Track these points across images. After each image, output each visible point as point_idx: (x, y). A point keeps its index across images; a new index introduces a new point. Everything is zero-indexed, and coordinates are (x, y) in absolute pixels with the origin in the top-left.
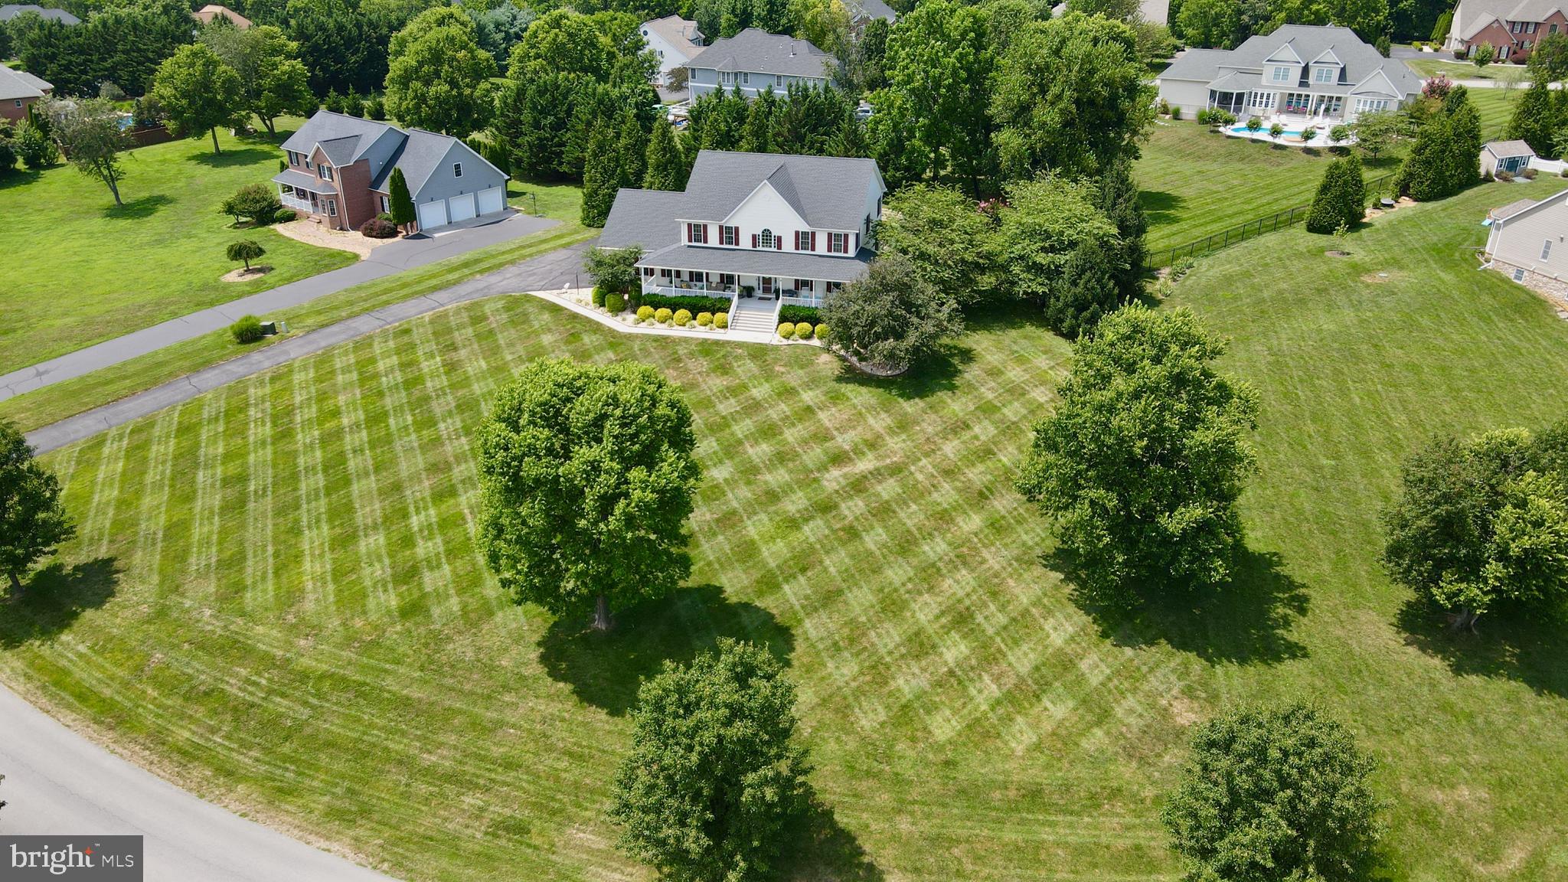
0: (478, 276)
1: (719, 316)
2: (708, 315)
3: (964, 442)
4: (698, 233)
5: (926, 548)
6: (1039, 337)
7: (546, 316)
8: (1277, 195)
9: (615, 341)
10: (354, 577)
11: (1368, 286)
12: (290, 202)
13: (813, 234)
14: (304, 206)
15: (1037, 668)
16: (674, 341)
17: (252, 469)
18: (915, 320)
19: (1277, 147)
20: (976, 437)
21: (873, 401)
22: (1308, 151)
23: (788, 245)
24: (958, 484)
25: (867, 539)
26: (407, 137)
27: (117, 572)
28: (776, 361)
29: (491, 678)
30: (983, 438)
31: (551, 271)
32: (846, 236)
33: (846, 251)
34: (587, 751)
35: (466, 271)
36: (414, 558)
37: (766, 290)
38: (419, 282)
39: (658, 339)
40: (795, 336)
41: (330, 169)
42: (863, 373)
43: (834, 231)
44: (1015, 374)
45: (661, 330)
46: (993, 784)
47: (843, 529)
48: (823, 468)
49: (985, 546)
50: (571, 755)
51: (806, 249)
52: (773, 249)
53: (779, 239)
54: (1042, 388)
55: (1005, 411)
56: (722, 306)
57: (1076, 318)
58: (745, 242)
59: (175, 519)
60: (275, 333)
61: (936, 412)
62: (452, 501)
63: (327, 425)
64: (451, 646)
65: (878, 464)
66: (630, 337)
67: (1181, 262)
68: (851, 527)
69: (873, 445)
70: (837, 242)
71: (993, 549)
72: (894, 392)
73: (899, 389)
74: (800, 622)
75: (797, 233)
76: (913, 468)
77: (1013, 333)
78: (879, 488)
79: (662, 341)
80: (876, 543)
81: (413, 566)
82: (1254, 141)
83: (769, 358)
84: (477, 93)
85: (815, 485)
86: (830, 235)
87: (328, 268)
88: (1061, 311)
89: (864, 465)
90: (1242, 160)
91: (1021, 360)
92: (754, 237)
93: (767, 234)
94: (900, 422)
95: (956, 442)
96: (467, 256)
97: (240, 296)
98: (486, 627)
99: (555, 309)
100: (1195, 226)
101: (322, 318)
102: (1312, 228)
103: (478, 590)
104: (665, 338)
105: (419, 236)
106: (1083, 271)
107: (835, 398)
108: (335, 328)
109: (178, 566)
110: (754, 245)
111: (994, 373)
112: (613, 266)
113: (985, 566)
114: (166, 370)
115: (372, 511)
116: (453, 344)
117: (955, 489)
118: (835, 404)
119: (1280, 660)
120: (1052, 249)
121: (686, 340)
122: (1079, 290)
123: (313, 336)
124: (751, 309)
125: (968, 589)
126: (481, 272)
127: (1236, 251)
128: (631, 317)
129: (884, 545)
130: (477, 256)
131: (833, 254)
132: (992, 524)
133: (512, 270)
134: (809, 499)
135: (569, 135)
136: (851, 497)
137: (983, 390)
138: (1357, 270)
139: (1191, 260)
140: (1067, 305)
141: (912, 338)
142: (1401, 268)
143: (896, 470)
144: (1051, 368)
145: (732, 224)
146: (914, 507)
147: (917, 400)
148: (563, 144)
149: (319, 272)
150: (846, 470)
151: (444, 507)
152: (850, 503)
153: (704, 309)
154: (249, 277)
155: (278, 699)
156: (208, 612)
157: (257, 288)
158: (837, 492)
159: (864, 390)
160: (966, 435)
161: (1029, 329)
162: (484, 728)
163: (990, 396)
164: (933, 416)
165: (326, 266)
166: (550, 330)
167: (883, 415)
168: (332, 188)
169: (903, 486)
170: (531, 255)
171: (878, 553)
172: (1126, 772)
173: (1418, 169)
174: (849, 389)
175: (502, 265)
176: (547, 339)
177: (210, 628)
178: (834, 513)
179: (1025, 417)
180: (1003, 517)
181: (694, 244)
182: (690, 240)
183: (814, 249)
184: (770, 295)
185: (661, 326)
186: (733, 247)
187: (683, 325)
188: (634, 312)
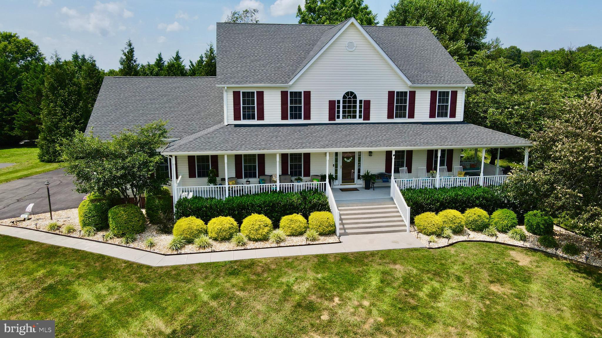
1: (315, 216)
2: (299, 217)
4: (249, 105)
13: (413, 94)
16: (266, 269)
23: (379, 112)
32: (455, 94)
33: (453, 115)
37: (348, 178)
39: (237, 269)
40: (449, 231)
43: (439, 88)
45: (226, 253)
51: (401, 115)
52: (358, 120)
53: (367, 104)
58: (319, 113)
70: (441, 102)
75: (391, 94)
79: (249, 273)
86: (433, 94)
92: (332, 104)
93: (350, 98)
104: (251, 264)
110: (332, 117)
112: (123, 157)
124: (350, 203)
128: (163, 240)
131: (437, 119)
145: (300, 88)
153: (290, 209)
181: (243, 122)
182: (237, 117)
183: (412, 115)
184: (359, 183)
185: (225, 246)
186: (302, 121)
187: (265, 239)
188: (167, 230)
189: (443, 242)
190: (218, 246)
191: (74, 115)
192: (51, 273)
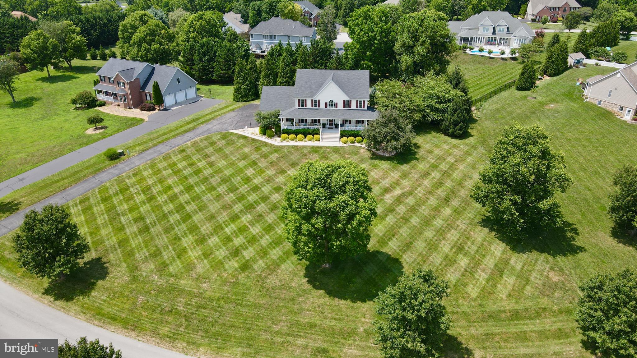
0: (202, 125)
1: (316, 136)
2: (311, 136)
3: (430, 180)
4: (302, 103)
5: (435, 223)
6: (439, 137)
7: (242, 141)
8: (499, 77)
9: (276, 149)
10: (213, 256)
11: (548, 110)
12: (101, 97)
13: (351, 101)
14: (110, 99)
15: (496, 265)
16: (300, 147)
17: (144, 214)
18: (402, 133)
19: (491, 58)
20: (434, 178)
21: (389, 166)
22: (503, 59)
23: (340, 106)
24: (436, 197)
25: (412, 221)
26: (154, 68)
27: (105, 263)
28: (345, 153)
29: (290, 292)
30: (437, 178)
31: (232, 121)
32: (364, 101)
33: (364, 107)
34: (341, 317)
35: (195, 123)
36: (235, 246)
37: (331, 124)
38: (177, 129)
39: (293, 147)
40: (349, 143)
41: (124, 83)
42: (380, 155)
43: (359, 100)
44: (437, 152)
45: (292, 143)
46: (499, 311)
47: (401, 218)
48: (382, 194)
49: (456, 220)
50: (335, 319)
51: (347, 107)
52: (334, 108)
53: (337, 104)
54: (450, 157)
55: (441, 166)
56: (315, 132)
57: (454, 128)
58: (322, 106)
59: (120, 239)
60: (124, 155)
61: (415, 169)
62: (239, 221)
63: (169, 193)
64: (268, 281)
65: (403, 191)
66: (281, 147)
67: (478, 104)
68: (404, 217)
69: (397, 183)
70: (360, 104)
71: (460, 221)
72: (395, 162)
73: (397, 161)
74: (401, 256)
75: (344, 101)
76: (416, 192)
77: (429, 136)
78: (407, 201)
79: (296, 148)
80: (416, 222)
81: (236, 249)
82: (482, 56)
83: (342, 151)
84: (171, 48)
85: (382, 202)
86: (357, 101)
87: (132, 125)
88: (447, 126)
89: (398, 192)
90: (479, 63)
91: (437, 146)
92: (326, 103)
93: (331, 102)
94: (403, 174)
95: (427, 180)
96: (191, 117)
97: (98, 140)
98: (279, 271)
99: (244, 137)
100: (476, 90)
101: (142, 147)
102: (518, 89)
103: (268, 256)
104: (297, 146)
105: (165, 109)
106: (456, 111)
107: (375, 166)
108: (150, 151)
109: (132, 258)
110: (326, 107)
111: (430, 152)
112: (269, 119)
113: (460, 228)
114: (82, 174)
115: (207, 227)
116: (207, 155)
117: (435, 198)
118: (376, 169)
119: (577, 253)
120: (441, 102)
121: (305, 147)
122: (454, 118)
123: (142, 155)
124: (328, 133)
125: (457, 237)
126: (202, 123)
127: (495, 98)
128: (279, 139)
129: (420, 223)
130: (196, 117)
131: (358, 109)
132: (455, 211)
133: (215, 122)
134: (383, 207)
135: (215, 64)
136: (398, 205)
137: (429, 159)
138: (542, 104)
139: (482, 103)
140: (450, 124)
141: (402, 141)
142: (557, 102)
143: (410, 193)
144: (450, 149)
145: (317, 99)
146: (424, 207)
147: (405, 165)
148: (213, 68)
149: (129, 127)
150: (391, 195)
151: (237, 223)
152: (399, 208)
153: (309, 134)
154: (98, 131)
155: (203, 310)
156: (156, 277)
157: (104, 136)
158: (392, 203)
159: (383, 162)
160: (430, 177)
161: (434, 134)
162: (295, 313)
163: (433, 161)
164: (415, 171)
165: (131, 125)
166: (246, 146)
167: (396, 172)
168: (125, 91)
169: (416, 199)
170: (219, 115)
171: (418, 226)
172: (544, 302)
173: (550, 65)
174: (377, 162)
175: (209, 120)
176: (246, 150)
177: (160, 283)
178: (395, 212)
179: (449, 168)
180: (458, 208)
181: (301, 107)
182: (299, 106)
183: (350, 107)
184: (334, 127)
185: (293, 142)
186: (317, 108)
187: (302, 141)
188: (279, 137)
189: (345, 145)
190: (291, 141)
191: (247, 83)
192: (256, 145)
